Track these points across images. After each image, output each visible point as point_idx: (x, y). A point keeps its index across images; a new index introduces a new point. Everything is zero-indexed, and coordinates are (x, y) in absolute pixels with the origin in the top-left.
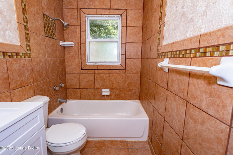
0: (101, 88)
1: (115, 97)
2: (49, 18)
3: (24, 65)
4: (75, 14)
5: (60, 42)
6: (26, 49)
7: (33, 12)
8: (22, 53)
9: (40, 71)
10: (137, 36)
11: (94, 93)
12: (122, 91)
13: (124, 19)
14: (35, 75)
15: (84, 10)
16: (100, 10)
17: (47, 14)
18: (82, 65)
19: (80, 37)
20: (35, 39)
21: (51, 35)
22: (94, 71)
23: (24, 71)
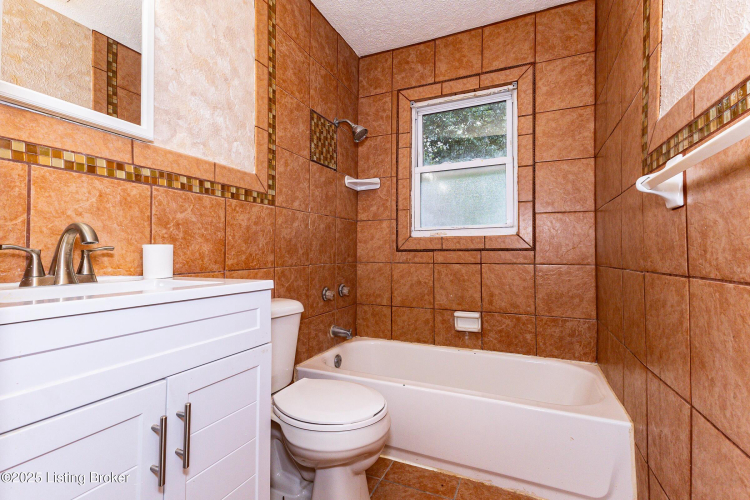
0: (454, 307)
1: (500, 342)
2: (322, 120)
3: (259, 217)
4: (386, 107)
5: (347, 177)
6: (265, 185)
7: (289, 106)
8: (258, 193)
9: (290, 240)
10: (573, 136)
11: (431, 323)
12: (524, 324)
13: (525, 92)
14: (280, 248)
15: (408, 91)
16: (451, 83)
17: (319, 110)
18: (400, 239)
19: (397, 162)
20: (286, 164)
21: (326, 159)
22: (431, 253)
23: (256, 233)
